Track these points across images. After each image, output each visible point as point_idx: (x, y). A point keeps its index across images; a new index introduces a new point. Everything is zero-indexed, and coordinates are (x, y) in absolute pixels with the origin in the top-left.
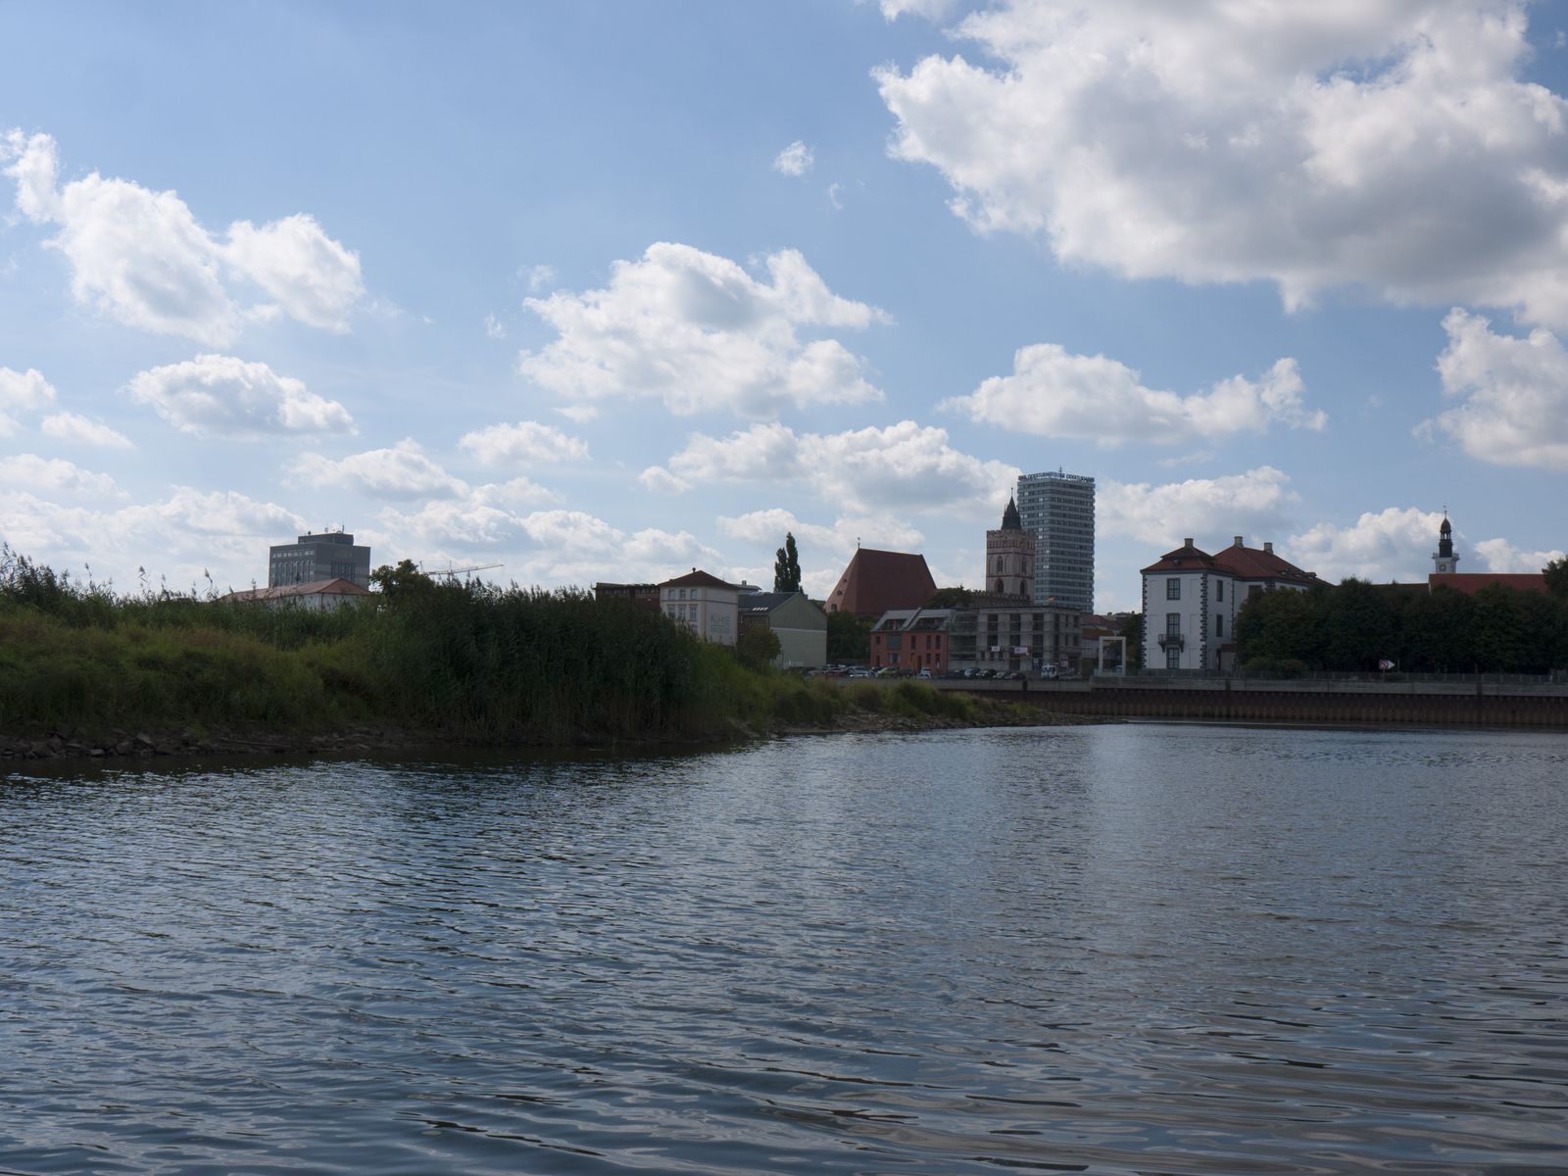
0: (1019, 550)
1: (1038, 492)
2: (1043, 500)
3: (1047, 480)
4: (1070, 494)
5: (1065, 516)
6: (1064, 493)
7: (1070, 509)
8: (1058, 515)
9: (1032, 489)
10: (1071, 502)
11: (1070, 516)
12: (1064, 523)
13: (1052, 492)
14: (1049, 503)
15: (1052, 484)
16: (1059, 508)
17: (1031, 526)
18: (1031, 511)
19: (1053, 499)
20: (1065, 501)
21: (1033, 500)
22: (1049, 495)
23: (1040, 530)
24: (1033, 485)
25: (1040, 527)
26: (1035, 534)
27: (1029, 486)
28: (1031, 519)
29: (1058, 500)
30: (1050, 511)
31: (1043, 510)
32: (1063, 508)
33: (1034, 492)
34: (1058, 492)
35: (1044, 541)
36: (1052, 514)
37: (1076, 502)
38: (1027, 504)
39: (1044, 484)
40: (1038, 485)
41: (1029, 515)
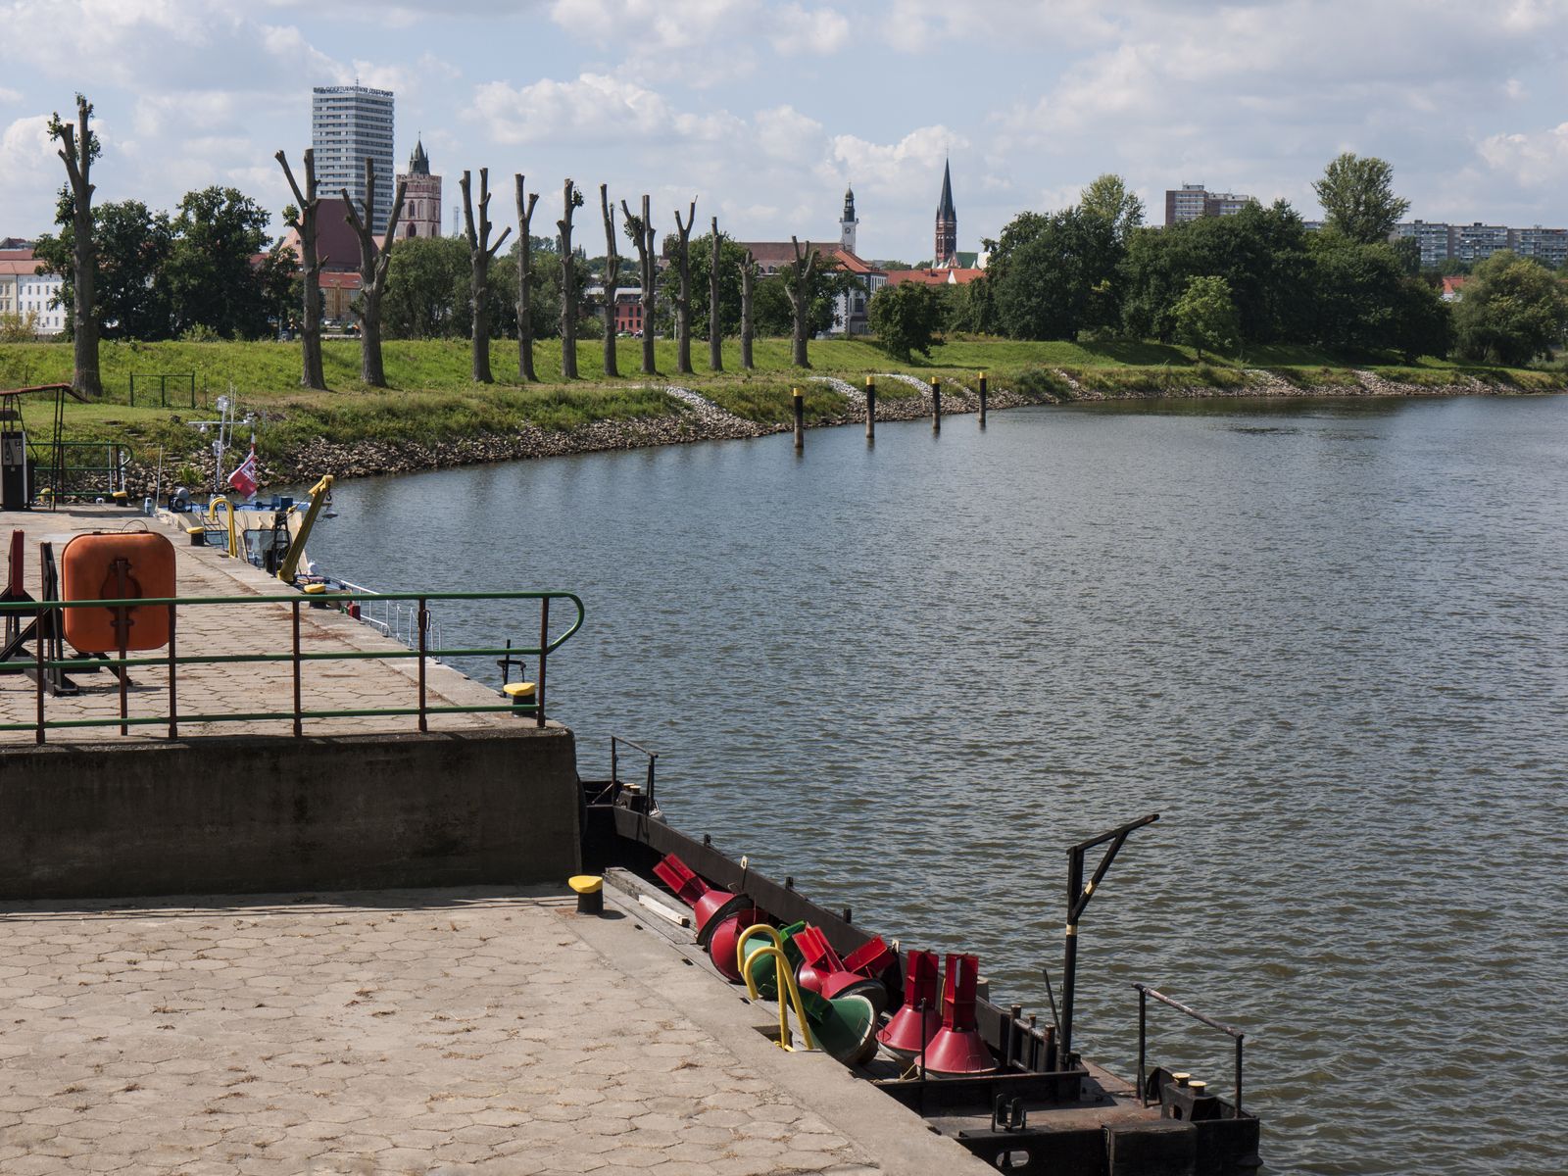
1: (340, 108)
2: (347, 117)
3: (352, 94)
4: (372, 110)
5: (368, 135)
6: (367, 110)
7: (372, 127)
8: (362, 134)
9: (331, 104)
10: (372, 119)
11: (373, 135)
12: (367, 143)
13: (357, 108)
14: (354, 121)
15: (357, 99)
16: (362, 126)
17: (331, 146)
18: (331, 129)
19: (357, 117)
20: (367, 118)
21: (334, 116)
22: (354, 112)
23: (343, 150)
24: (334, 99)
25: (343, 147)
26: (336, 154)
27: (328, 100)
28: (331, 137)
29: (362, 117)
30: (354, 129)
31: (347, 129)
32: (366, 126)
33: (334, 108)
34: (362, 109)
35: (348, 163)
36: (357, 133)
37: (377, 119)
38: (325, 121)
39: (347, 99)
40: (340, 100)
41: (327, 133)
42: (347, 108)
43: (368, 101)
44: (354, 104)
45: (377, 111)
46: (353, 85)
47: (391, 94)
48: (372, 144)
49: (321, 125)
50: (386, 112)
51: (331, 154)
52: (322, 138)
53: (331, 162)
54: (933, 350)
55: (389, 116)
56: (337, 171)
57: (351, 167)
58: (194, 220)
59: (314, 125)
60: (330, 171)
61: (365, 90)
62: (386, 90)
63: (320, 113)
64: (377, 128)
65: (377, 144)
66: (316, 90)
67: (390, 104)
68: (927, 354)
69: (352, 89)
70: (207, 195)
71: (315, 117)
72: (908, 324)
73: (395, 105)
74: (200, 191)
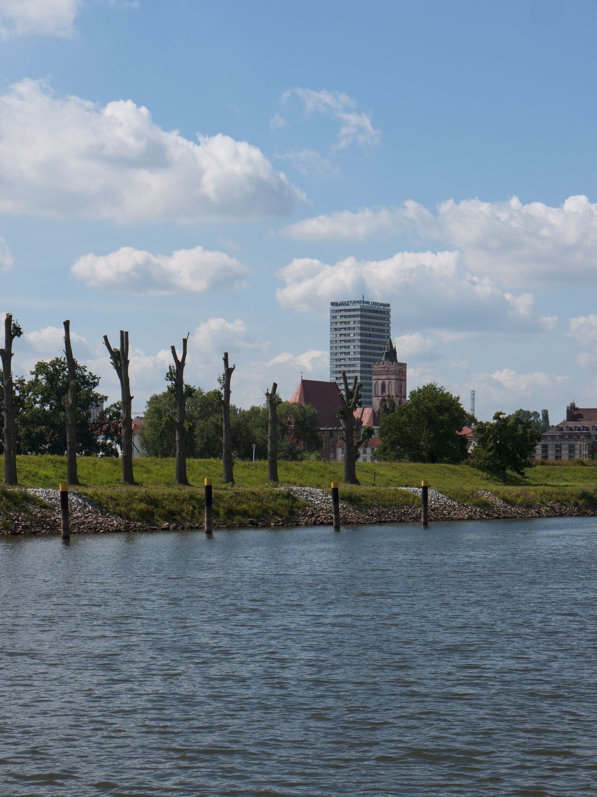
0: (398, 377)
1: (350, 316)
2: (355, 323)
3: (358, 306)
4: (373, 318)
5: (370, 336)
6: (370, 317)
7: (373, 330)
8: (366, 335)
9: (343, 313)
10: (374, 324)
11: (374, 336)
12: (369, 342)
13: (361, 316)
14: (359, 325)
15: (361, 310)
16: (366, 329)
17: (343, 344)
18: (343, 332)
19: (361, 322)
20: (369, 323)
21: (345, 322)
22: (359, 319)
23: (352, 347)
24: (345, 310)
25: (352, 344)
26: (347, 350)
27: (341, 311)
28: (343, 338)
29: (365, 323)
30: (359, 331)
31: (355, 331)
32: (369, 329)
33: (345, 316)
34: (366, 317)
35: (356, 356)
36: (361, 335)
37: (377, 324)
38: (339, 326)
39: (354, 310)
40: (349, 310)
41: (341, 335)
42: (354, 316)
43: (370, 311)
44: (359, 313)
45: (377, 318)
46: (360, 298)
47: (388, 305)
48: (374, 342)
49: (336, 329)
50: (384, 319)
51: (343, 350)
52: (335, 339)
53: (343, 356)
54: (528, 471)
55: (387, 322)
56: (348, 362)
57: (357, 359)
58: (44, 382)
59: (331, 329)
60: (343, 362)
61: (368, 303)
62: (384, 302)
63: (335, 320)
64: (377, 330)
65: (377, 342)
66: (333, 304)
67: (387, 313)
68: (522, 474)
69: (358, 302)
70: (53, 364)
71: (332, 323)
72: (500, 450)
73: (391, 313)
74: (48, 361)
